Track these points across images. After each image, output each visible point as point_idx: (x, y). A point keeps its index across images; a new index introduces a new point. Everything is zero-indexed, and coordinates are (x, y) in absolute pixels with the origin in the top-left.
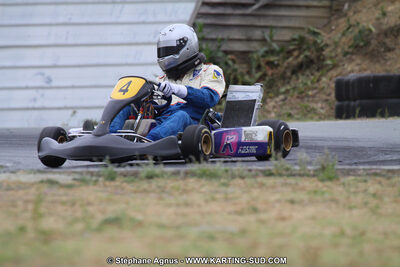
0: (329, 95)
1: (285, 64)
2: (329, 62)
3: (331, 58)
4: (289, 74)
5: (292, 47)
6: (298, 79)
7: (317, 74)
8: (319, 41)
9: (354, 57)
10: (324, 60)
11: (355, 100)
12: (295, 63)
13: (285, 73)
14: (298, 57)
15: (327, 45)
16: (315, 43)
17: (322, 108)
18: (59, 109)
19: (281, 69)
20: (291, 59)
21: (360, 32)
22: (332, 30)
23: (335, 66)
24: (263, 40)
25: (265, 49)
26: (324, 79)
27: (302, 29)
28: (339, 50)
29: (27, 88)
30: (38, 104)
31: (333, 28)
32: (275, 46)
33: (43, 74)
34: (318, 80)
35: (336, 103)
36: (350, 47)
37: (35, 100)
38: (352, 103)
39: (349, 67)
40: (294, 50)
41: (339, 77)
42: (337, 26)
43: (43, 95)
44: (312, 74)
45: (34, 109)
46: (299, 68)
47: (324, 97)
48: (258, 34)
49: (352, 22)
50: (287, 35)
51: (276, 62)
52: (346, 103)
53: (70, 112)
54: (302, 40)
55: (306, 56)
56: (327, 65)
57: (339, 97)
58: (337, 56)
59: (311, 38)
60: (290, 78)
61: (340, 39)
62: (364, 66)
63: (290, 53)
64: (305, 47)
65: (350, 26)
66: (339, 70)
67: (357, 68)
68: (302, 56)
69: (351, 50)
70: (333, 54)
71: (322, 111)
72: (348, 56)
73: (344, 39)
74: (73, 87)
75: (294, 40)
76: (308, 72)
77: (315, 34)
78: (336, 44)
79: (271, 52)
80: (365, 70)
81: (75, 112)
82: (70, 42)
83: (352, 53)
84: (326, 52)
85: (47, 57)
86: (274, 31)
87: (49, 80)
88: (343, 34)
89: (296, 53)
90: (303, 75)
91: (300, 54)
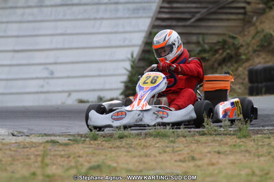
0: (244, 79)
1: (213, 59)
2: (243, 57)
3: (245, 54)
4: (216, 65)
5: (218, 47)
6: (222, 69)
7: (236, 66)
8: (236, 43)
9: (261, 53)
10: (240, 55)
11: (261, 83)
12: (220, 58)
13: (213, 65)
14: (222, 54)
15: (242, 46)
16: (234, 44)
17: (239, 88)
18: (59, 92)
19: (210, 63)
20: (217, 56)
21: (265, 36)
22: (245, 35)
23: (248, 60)
24: (198, 43)
25: (199, 49)
26: (240, 69)
27: (224, 34)
28: (250, 49)
29: (37, 78)
30: (45, 89)
31: (246, 33)
32: (206, 47)
33: (47, 69)
34: (237, 69)
35: (249, 85)
36: (258, 46)
37: (42, 86)
38: (260, 85)
39: (257, 60)
40: (219, 49)
41: (251, 67)
42: (249, 32)
43: (48, 83)
44: (232, 65)
45: (42, 92)
46: (223, 62)
47: (241, 81)
48: (194, 39)
49: (259, 29)
50: (214, 39)
51: (207, 58)
52: (255, 85)
53: (67, 94)
54: (225, 42)
55: (228, 54)
56: (242, 59)
57: (251, 81)
58: (249, 52)
59: (230, 41)
60: (217, 68)
61: (251, 41)
62: (268, 59)
63: (216, 51)
64: (226, 47)
65: (258, 32)
66: (251, 62)
67: (263, 61)
68: (225, 54)
69: (258, 48)
70: (246, 52)
71: (240, 91)
72: (257, 53)
73: (254, 41)
74: (68, 77)
75: (219, 42)
76: (229, 64)
77: (234, 38)
78: (248, 45)
79: (204, 51)
80: (269, 62)
81: (70, 95)
82: (66, 46)
83: (259, 51)
84: (242, 50)
85: (50, 57)
86: (206, 37)
87: (52, 73)
88: (253, 38)
89: (221, 51)
90: (226, 66)
91: (224, 52)
